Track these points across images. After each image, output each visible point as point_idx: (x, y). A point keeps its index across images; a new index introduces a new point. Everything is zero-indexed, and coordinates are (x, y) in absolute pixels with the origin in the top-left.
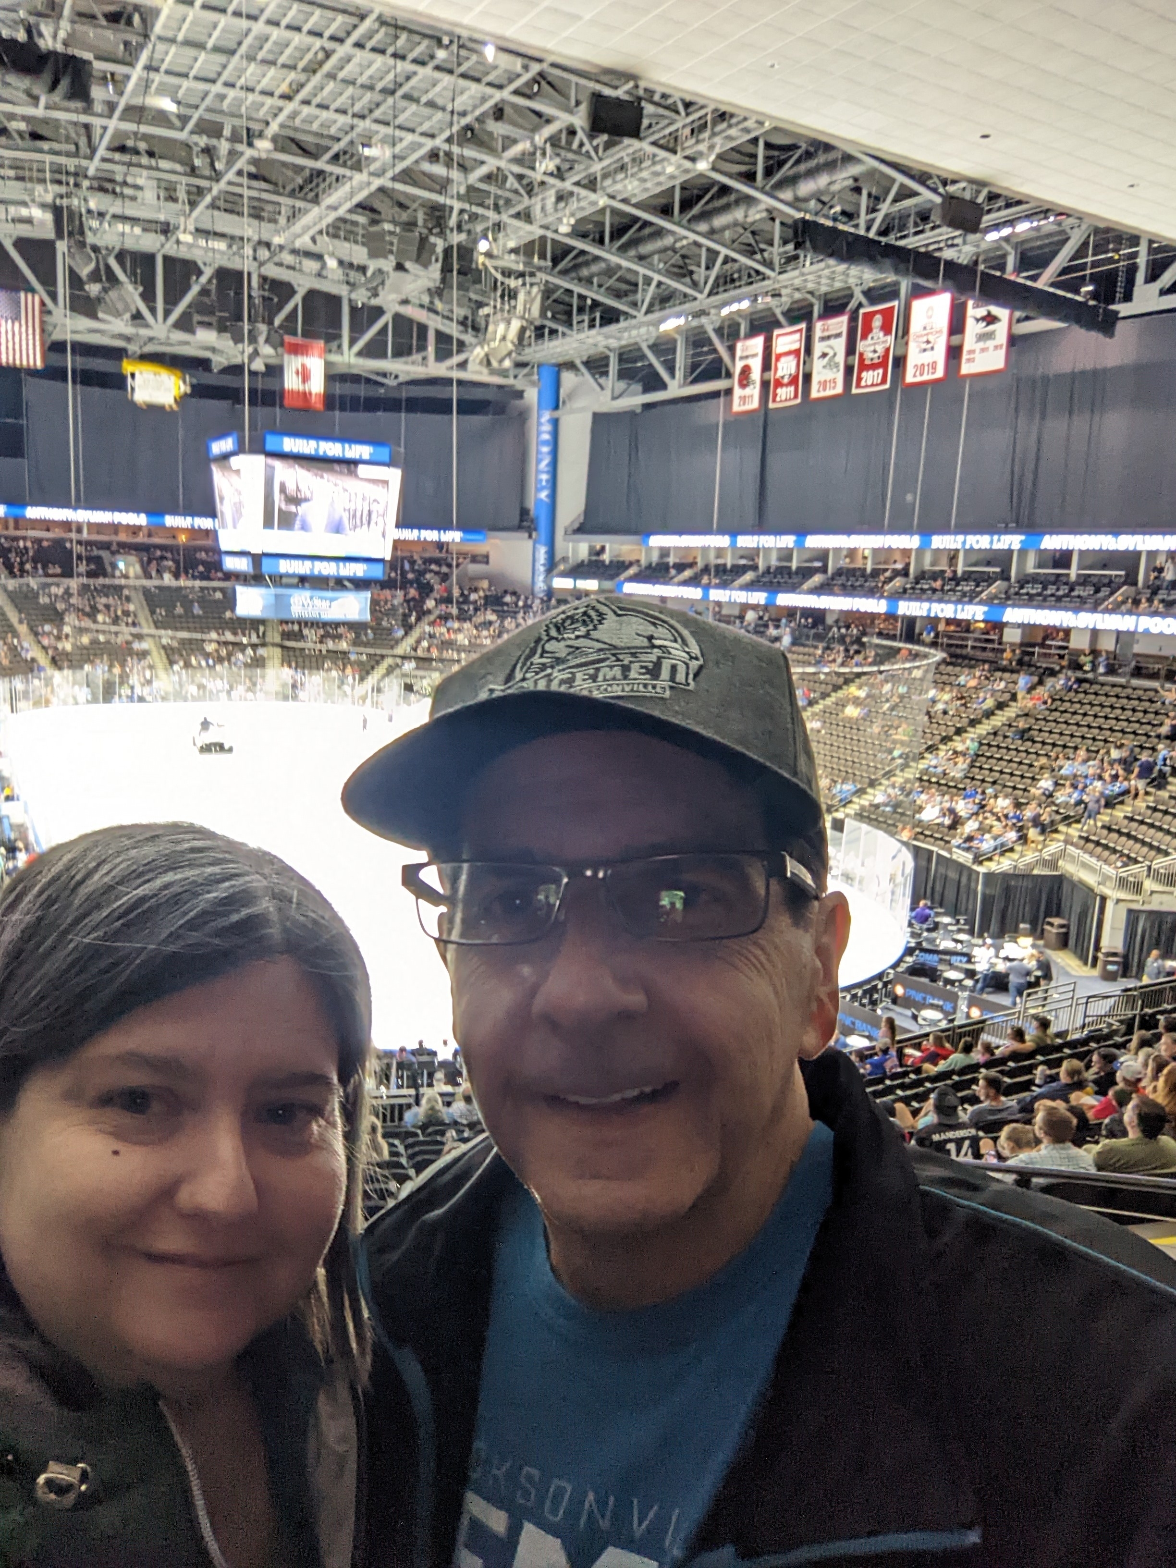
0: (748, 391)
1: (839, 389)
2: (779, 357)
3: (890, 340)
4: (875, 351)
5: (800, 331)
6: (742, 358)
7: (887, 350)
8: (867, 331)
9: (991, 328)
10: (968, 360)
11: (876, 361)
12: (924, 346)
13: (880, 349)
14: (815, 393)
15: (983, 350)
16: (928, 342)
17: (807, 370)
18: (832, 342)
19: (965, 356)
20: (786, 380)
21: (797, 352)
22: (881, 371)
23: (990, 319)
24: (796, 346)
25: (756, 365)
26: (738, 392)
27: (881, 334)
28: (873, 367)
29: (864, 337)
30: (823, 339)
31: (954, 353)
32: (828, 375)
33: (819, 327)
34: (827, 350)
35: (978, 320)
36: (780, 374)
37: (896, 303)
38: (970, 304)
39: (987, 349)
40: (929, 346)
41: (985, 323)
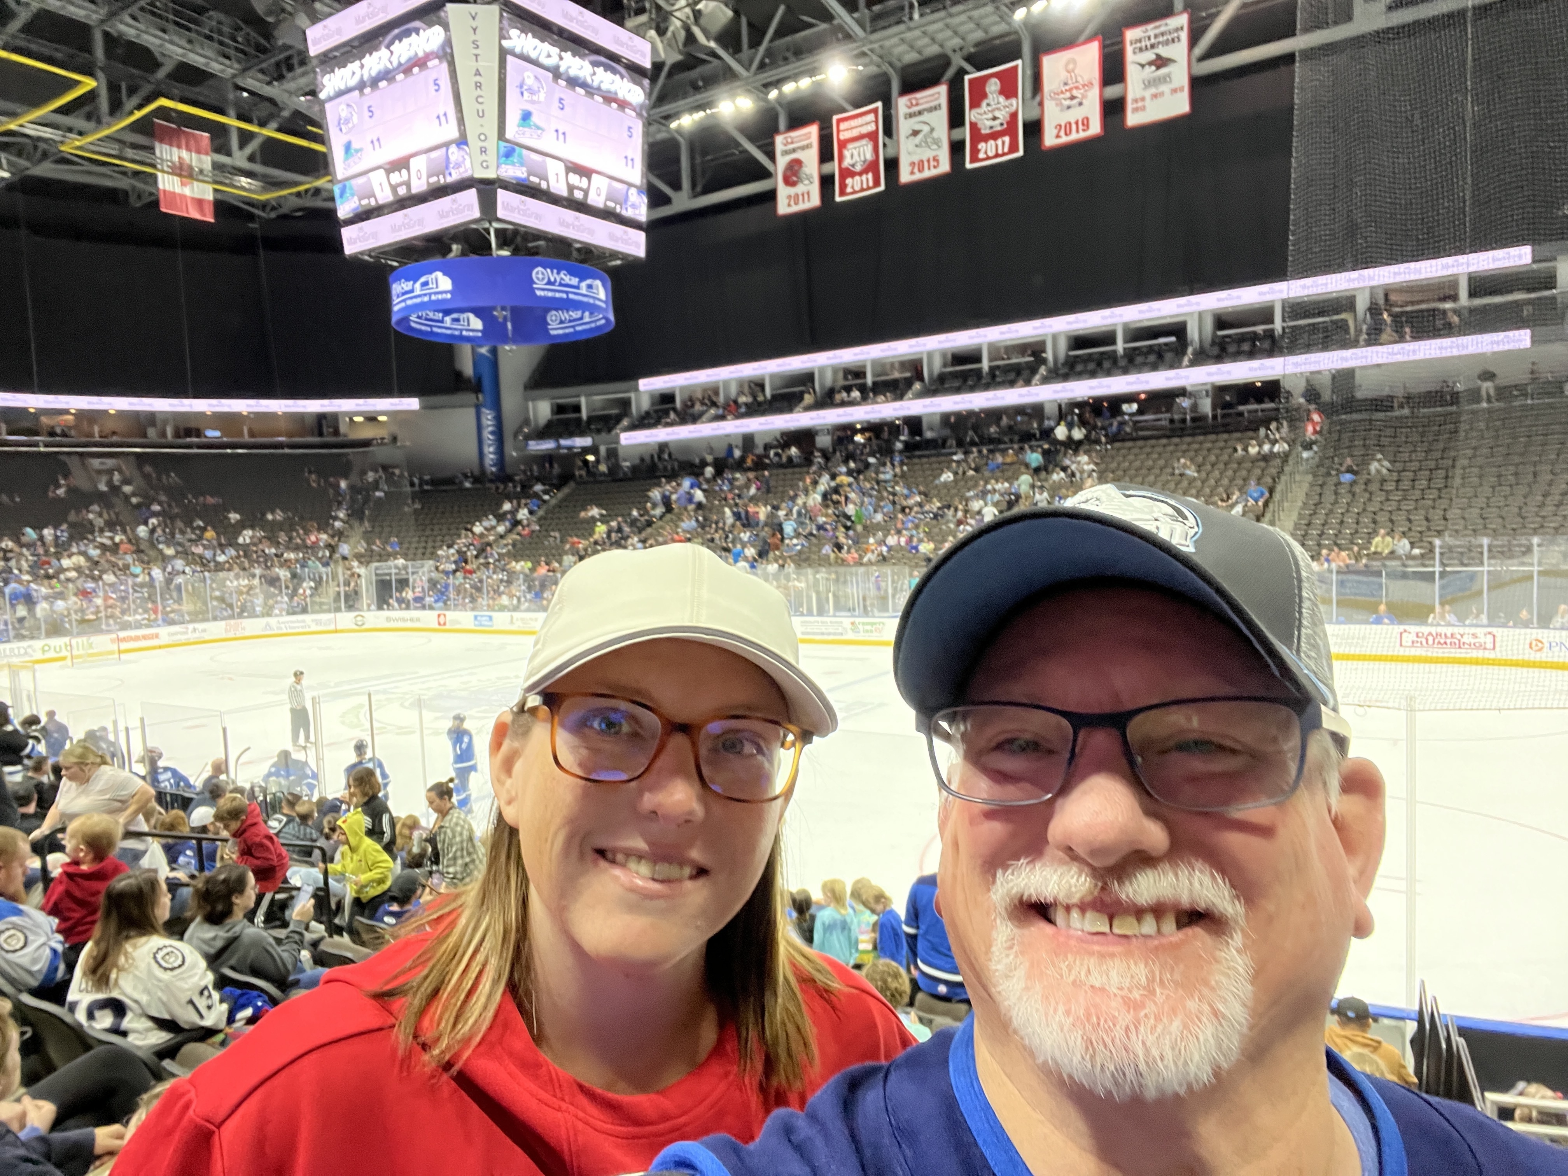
0: (800, 189)
1: (945, 167)
2: (843, 144)
3: (1015, 104)
4: (995, 119)
5: (875, 111)
6: (785, 153)
7: (1014, 116)
8: (979, 96)
9: (1163, 71)
10: (1136, 110)
11: (999, 128)
12: (1068, 102)
13: (1003, 115)
14: (906, 176)
15: (1155, 96)
16: (1073, 98)
17: (891, 153)
18: (925, 117)
19: (1130, 107)
20: (858, 168)
21: (872, 136)
22: (1007, 139)
24: (871, 128)
25: (810, 159)
26: (783, 192)
27: (1002, 99)
28: (995, 136)
29: (975, 104)
30: (911, 115)
31: (1113, 107)
32: (926, 154)
33: (902, 104)
34: (917, 128)
36: (847, 162)
37: (1019, 62)
38: (1129, 50)
39: (1162, 94)
40: (1075, 102)
41: (1153, 68)
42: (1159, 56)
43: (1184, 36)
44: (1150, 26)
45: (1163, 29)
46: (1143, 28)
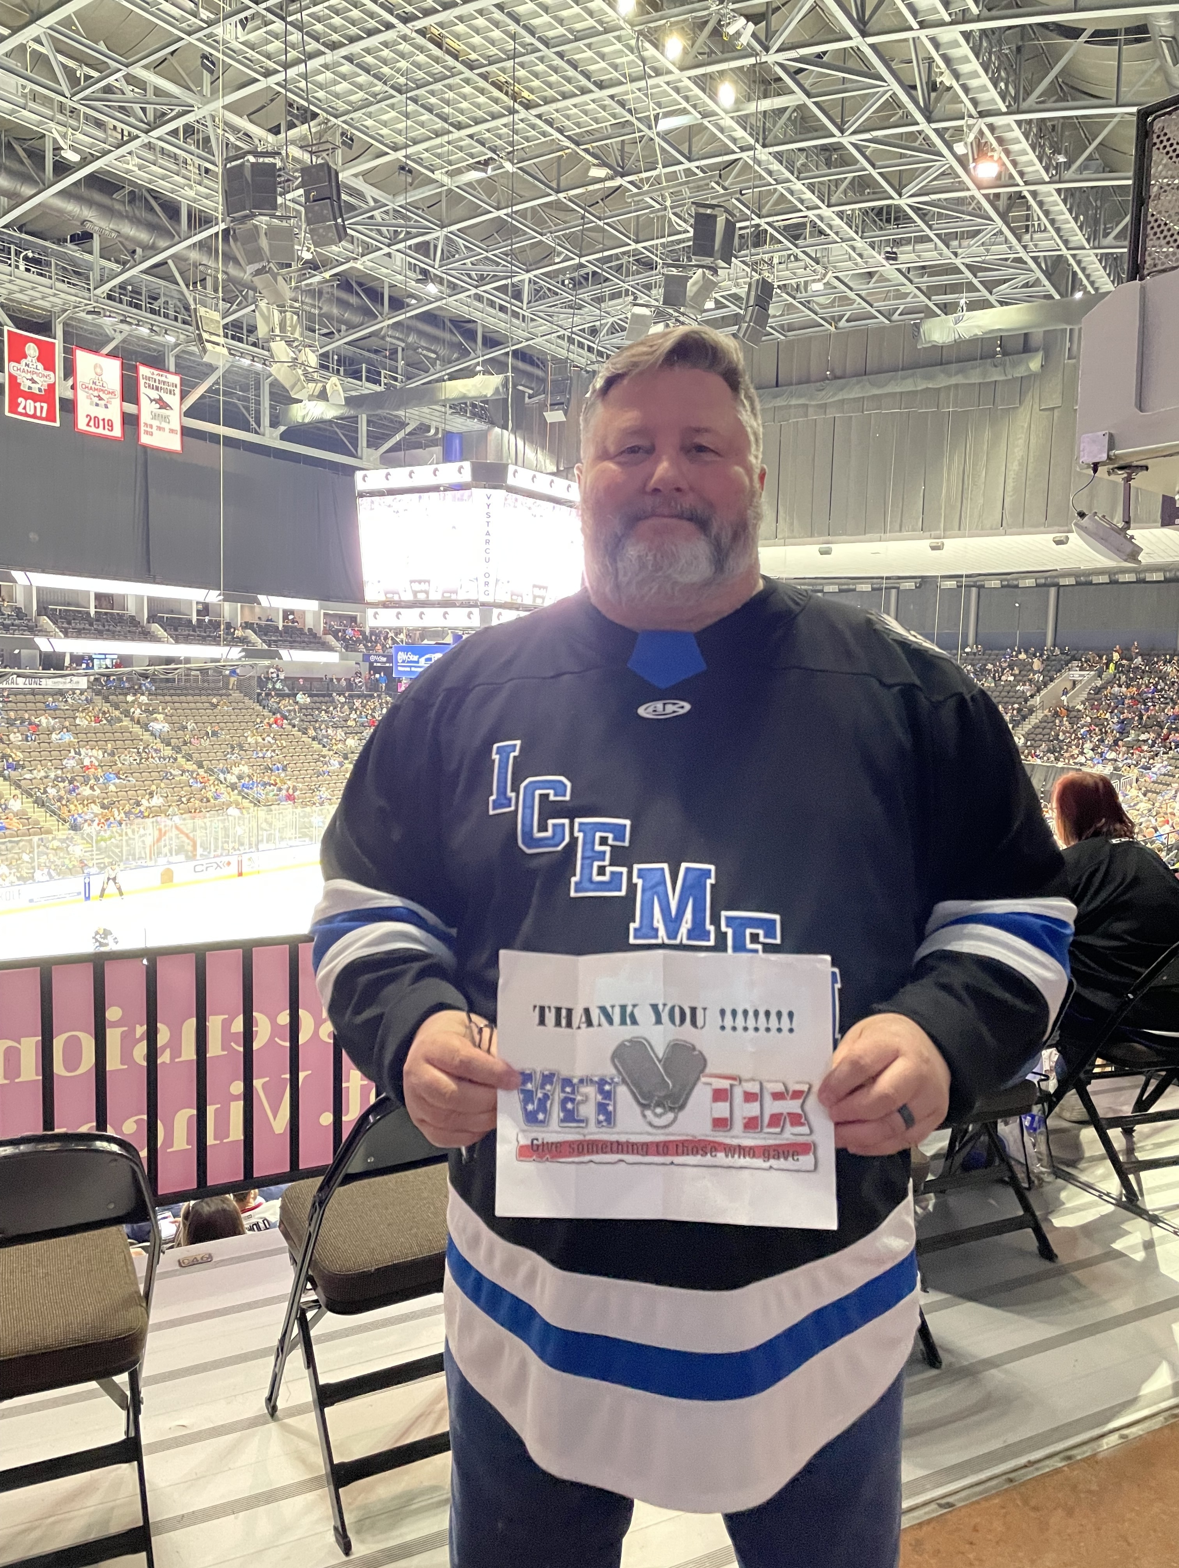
4: (34, 382)
7: (51, 387)
8: (18, 352)
9: (163, 411)
10: (147, 432)
11: (37, 392)
12: (96, 400)
13: (41, 382)
15: (159, 428)
16: (101, 399)
19: (143, 428)
22: (45, 406)
23: (164, 405)
27: (40, 366)
28: (33, 397)
29: (15, 359)
31: (131, 421)
35: (152, 401)
37: (54, 341)
38: (142, 382)
39: (164, 429)
40: (101, 403)
41: (158, 406)
42: (161, 399)
43: (177, 391)
44: (156, 372)
45: (163, 379)
46: (152, 370)
